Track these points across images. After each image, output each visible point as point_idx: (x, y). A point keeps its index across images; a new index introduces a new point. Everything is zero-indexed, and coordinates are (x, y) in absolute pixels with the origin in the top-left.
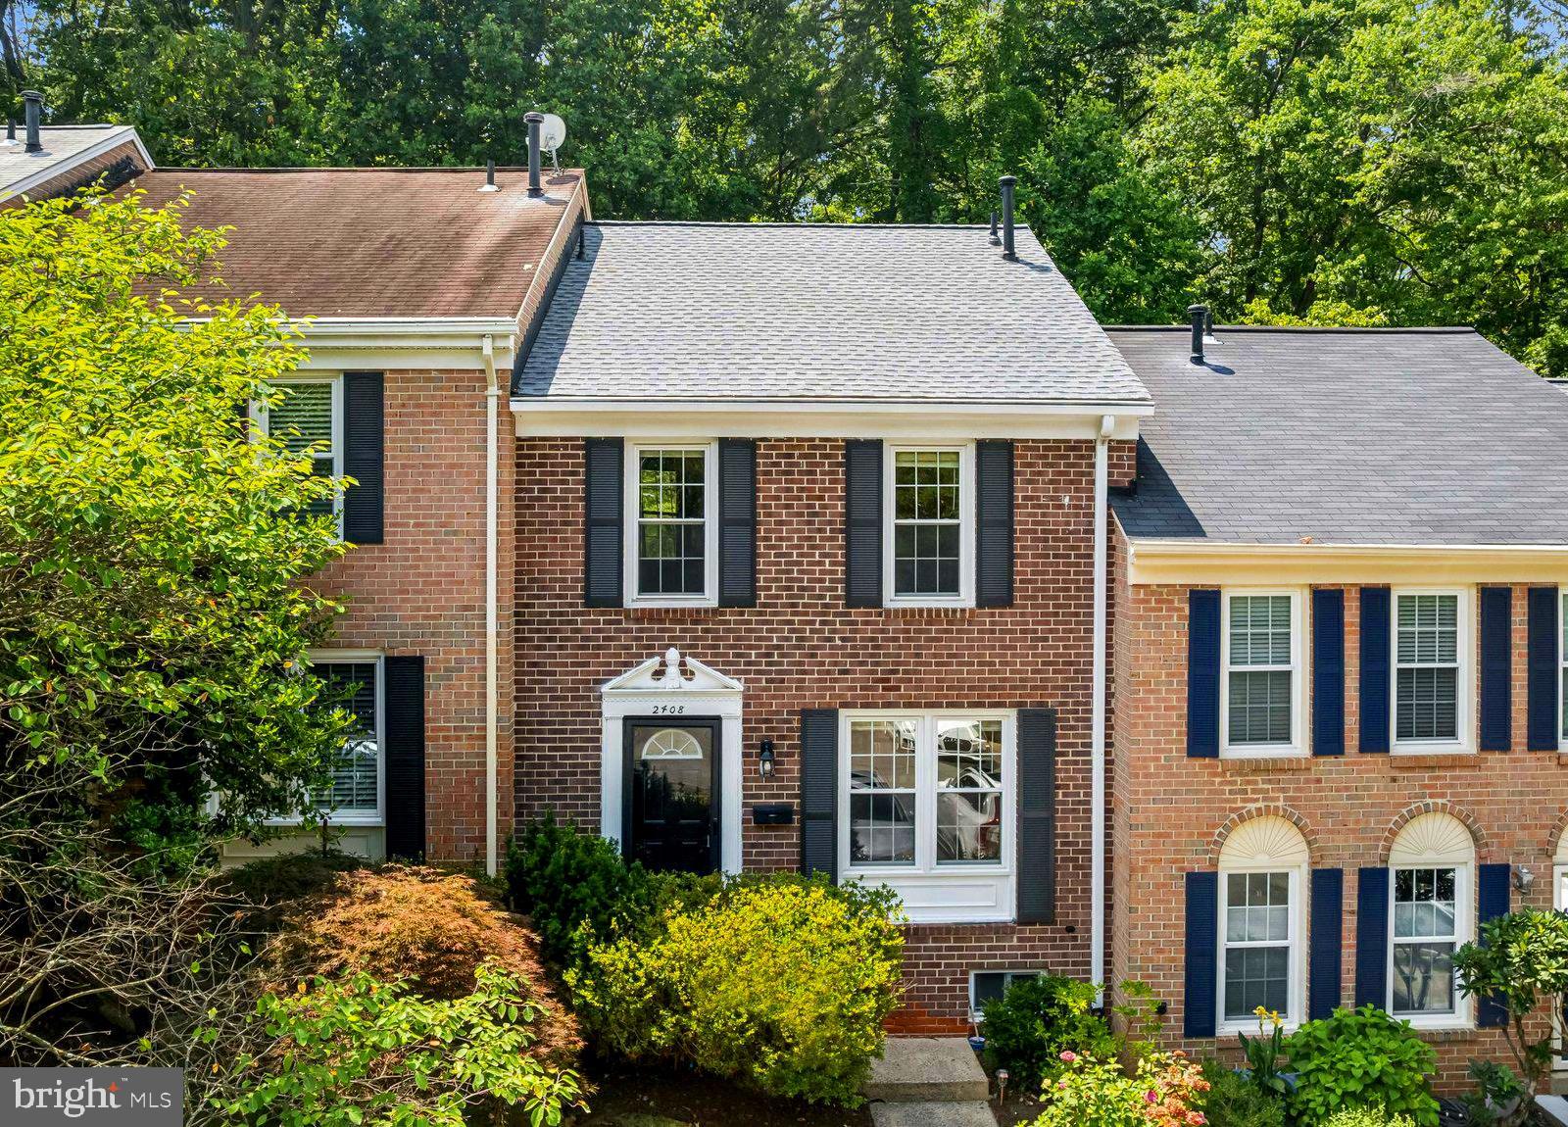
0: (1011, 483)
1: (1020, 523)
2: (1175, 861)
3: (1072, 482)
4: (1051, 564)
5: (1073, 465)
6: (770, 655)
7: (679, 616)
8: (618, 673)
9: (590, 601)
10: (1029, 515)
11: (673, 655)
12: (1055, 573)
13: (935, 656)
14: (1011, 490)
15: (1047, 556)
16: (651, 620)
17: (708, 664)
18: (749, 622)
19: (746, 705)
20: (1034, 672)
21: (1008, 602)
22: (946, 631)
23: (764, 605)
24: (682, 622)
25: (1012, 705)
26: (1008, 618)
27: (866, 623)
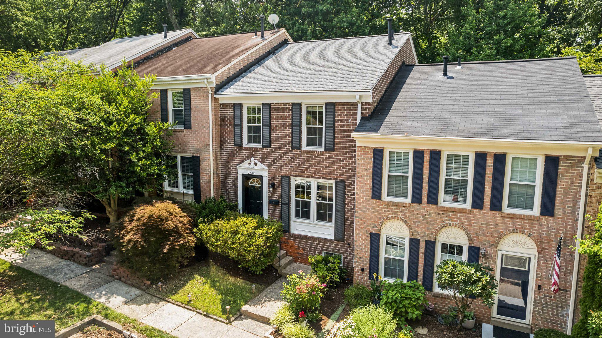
0: (334, 115)
1: (337, 127)
2: (368, 229)
3: (351, 115)
4: (345, 139)
5: (352, 110)
6: (274, 161)
7: (254, 149)
8: (241, 163)
9: (235, 145)
10: (339, 125)
11: (252, 159)
12: (346, 142)
13: (314, 164)
14: (334, 117)
15: (344, 137)
16: (248, 150)
17: (260, 162)
18: (269, 152)
19: (269, 173)
20: (340, 170)
21: (333, 150)
22: (317, 157)
23: (273, 148)
24: (254, 151)
25: (334, 179)
26: (333, 154)
27: (297, 154)
